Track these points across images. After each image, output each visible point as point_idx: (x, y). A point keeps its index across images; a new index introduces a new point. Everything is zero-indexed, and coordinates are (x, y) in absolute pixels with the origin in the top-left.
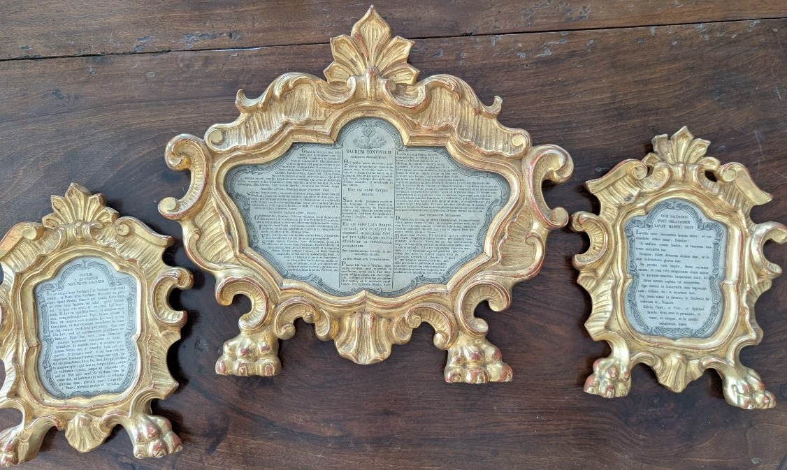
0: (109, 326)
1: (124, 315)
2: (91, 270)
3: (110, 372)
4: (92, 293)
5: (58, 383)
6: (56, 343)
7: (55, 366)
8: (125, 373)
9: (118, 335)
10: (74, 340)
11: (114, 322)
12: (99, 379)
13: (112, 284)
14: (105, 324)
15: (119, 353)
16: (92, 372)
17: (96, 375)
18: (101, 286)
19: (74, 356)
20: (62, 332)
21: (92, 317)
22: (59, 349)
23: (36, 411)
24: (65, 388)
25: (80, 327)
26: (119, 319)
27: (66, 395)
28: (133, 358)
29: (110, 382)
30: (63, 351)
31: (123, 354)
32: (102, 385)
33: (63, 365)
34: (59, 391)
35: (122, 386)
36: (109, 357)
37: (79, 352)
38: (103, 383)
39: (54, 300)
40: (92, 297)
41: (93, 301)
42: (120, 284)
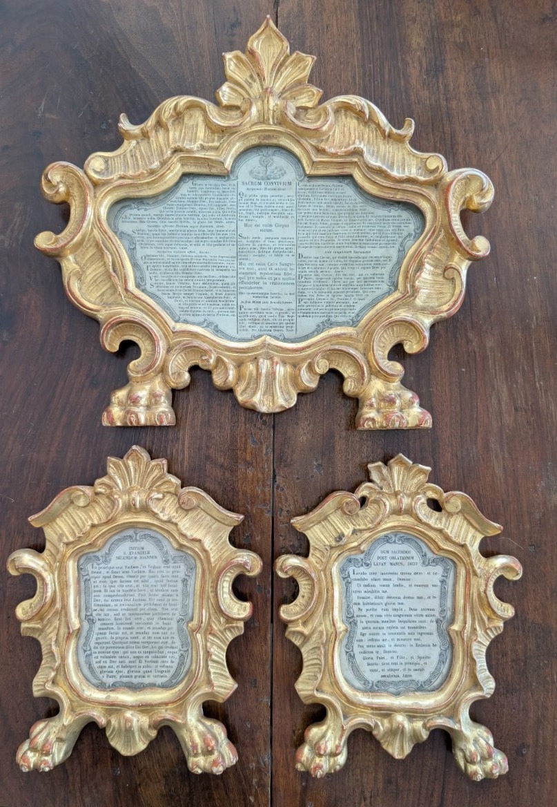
0: (159, 609)
1: (178, 598)
2: (144, 543)
3: (157, 662)
4: (142, 569)
5: (98, 670)
6: (98, 624)
7: (96, 650)
8: (175, 665)
9: (170, 621)
10: (119, 622)
11: (165, 605)
12: (145, 669)
13: (166, 561)
14: (154, 607)
15: (170, 641)
16: (138, 661)
17: (142, 665)
18: (153, 562)
19: (118, 640)
20: (106, 612)
21: (140, 598)
22: (102, 631)
23: (75, 704)
24: (105, 676)
25: (126, 607)
26: (171, 602)
27: (107, 685)
28: (185, 649)
29: (157, 674)
30: (105, 634)
31: (173, 643)
32: (148, 676)
33: (104, 650)
34: (100, 680)
35: (170, 680)
36: (157, 645)
37: (124, 636)
38: (149, 674)
39: (99, 575)
40: (142, 574)
41: (143, 579)
42: (175, 563)
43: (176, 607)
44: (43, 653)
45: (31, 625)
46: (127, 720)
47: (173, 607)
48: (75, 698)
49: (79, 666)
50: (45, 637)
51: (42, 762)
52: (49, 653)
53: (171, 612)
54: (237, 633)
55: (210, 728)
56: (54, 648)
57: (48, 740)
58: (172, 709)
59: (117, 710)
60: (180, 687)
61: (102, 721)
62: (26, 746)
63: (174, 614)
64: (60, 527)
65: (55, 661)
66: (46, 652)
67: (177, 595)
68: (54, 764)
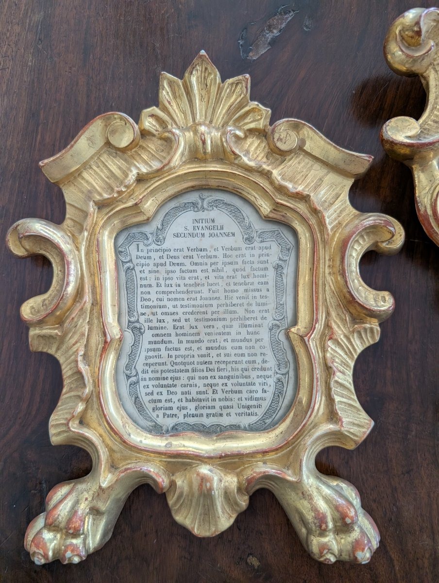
0: (241, 311)
1: (268, 294)
2: (214, 214)
3: (240, 392)
4: (213, 253)
5: (150, 406)
6: (148, 336)
7: (145, 376)
8: (269, 396)
9: (257, 329)
10: (179, 331)
11: (249, 304)
12: (223, 404)
13: (249, 240)
14: (233, 309)
15: (259, 359)
16: (210, 391)
17: (217, 396)
19: (179, 360)
20: (160, 317)
21: (211, 295)
22: (154, 346)
23: (117, 456)
24: (161, 416)
25: (190, 310)
26: (259, 300)
27: (164, 428)
28: (284, 371)
29: (242, 410)
30: (159, 350)
31: (264, 362)
32: (228, 415)
33: (158, 375)
34: (152, 421)
35: (263, 420)
36: (240, 366)
37: (187, 353)
38: (229, 410)
39: (147, 261)
40: (213, 260)
41: (214, 267)
42: (262, 242)
43: (265, 308)
44: (64, 377)
45: (46, 331)
46: (204, 479)
47: (261, 308)
48: (117, 446)
49: (120, 399)
50: (67, 351)
51: (67, 547)
52: (73, 375)
53: (259, 316)
54: (369, 341)
55: (338, 489)
56: (82, 366)
57: (76, 512)
58: (273, 461)
59: (184, 464)
60: (283, 427)
61: (163, 480)
62: (40, 522)
63: (264, 318)
64: (87, 182)
65: (85, 386)
66: (70, 373)
67: (268, 290)
68: (87, 551)
